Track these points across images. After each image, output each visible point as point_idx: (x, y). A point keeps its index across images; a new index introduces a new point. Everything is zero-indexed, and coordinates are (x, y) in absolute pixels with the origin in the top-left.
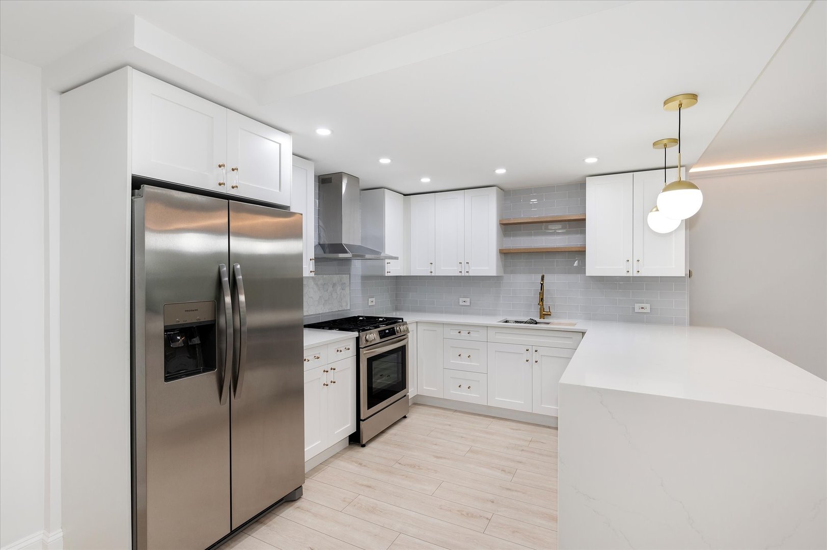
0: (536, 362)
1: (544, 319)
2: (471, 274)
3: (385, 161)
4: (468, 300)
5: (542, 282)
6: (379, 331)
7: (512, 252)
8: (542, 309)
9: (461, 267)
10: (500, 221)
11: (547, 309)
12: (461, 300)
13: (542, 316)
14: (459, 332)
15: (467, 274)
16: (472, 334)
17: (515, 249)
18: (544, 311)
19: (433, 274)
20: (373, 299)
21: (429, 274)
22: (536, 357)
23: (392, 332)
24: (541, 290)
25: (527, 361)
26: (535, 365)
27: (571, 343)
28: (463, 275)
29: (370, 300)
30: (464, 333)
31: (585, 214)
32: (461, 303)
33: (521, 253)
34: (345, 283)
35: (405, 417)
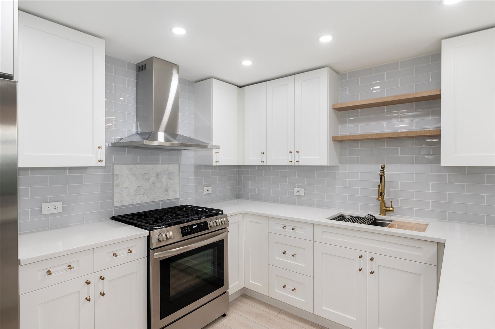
0: (372, 273)
1: (385, 215)
2: (301, 163)
3: (179, 31)
4: (302, 190)
5: (382, 174)
6: (182, 228)
7: (346, 139)
8: (382, 203)
9: (292, 156)
10: (333, 105)
11: (388, 204)
12: (296, 190)
13: (383, 211)
14: (283, 228)
15: (297, 164)
16: (297, 231)
17: (349, 136)
18: (385, 207)
19: (264, 164)
20: (210, 188)
21: (261, 164)
22: (371, 266)
23: (204, 227)
24: (381, 182)
25: (360, 270)
26: (370, 276)
27: (421, 254)
28: (293, 165)
29: (205, 188)
30: (289, 229)
31: (440, 90)
32: (295, 194)
33: (358, 140)
34: (172, 173)
35: (224, 315)
